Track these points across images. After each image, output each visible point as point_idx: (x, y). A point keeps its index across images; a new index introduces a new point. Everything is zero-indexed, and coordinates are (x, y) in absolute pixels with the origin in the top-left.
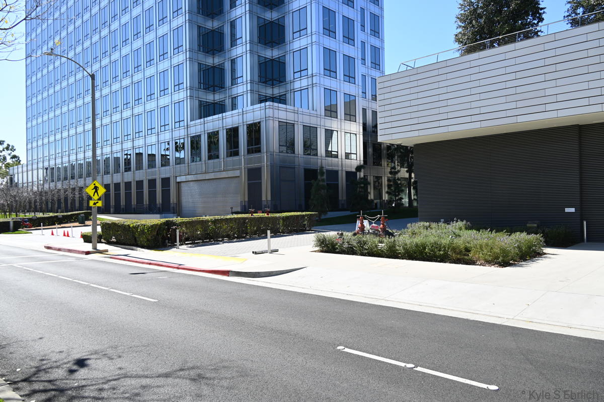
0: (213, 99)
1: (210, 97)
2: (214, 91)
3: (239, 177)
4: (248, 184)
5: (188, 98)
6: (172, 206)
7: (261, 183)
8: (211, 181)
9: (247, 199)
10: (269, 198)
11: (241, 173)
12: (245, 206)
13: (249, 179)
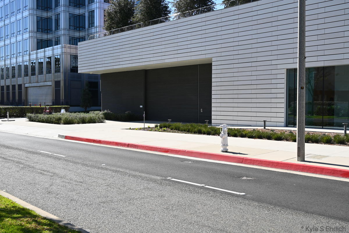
0: (47, 38)
1: (45, 37)
2: (47, 33)
3: (51, 85)
4: (55, 89)
5: (30, 37)
6: (23, 101)
7: (60, 89)
8: (41, 87)
9: (54, 99)
10: (63, 98)
11: (52, 83)
12: (54, 102)
13: (55, 88)
